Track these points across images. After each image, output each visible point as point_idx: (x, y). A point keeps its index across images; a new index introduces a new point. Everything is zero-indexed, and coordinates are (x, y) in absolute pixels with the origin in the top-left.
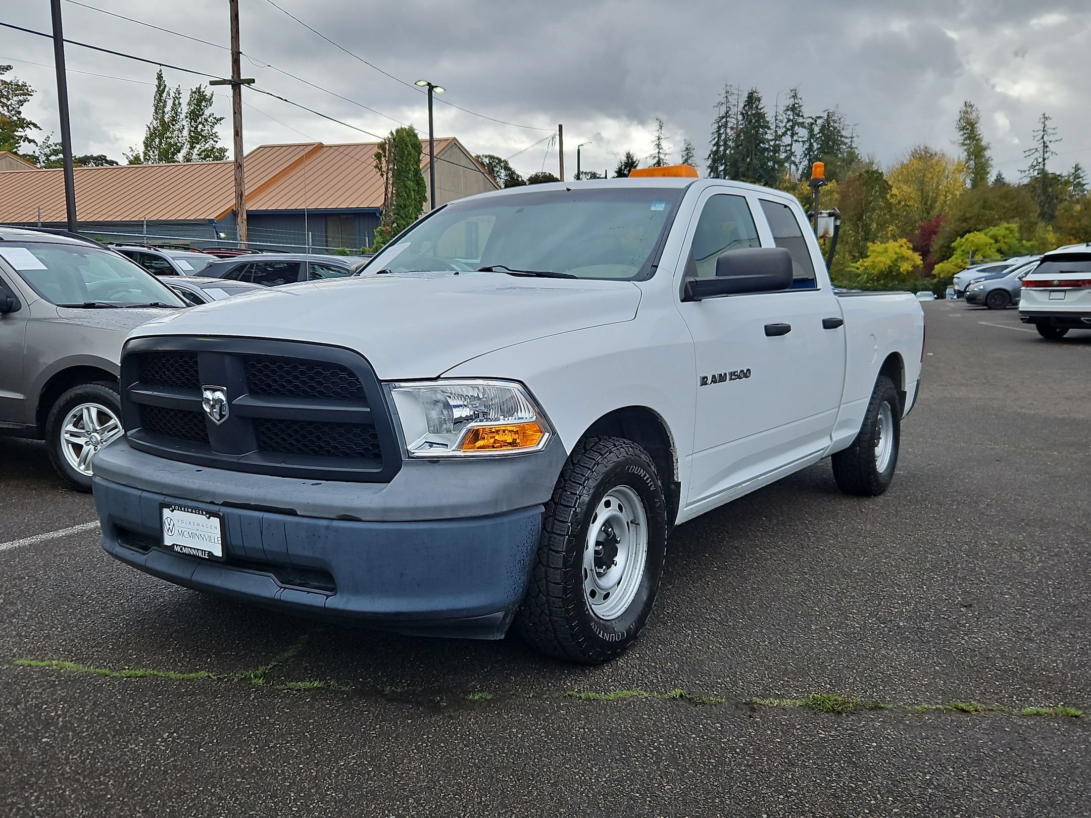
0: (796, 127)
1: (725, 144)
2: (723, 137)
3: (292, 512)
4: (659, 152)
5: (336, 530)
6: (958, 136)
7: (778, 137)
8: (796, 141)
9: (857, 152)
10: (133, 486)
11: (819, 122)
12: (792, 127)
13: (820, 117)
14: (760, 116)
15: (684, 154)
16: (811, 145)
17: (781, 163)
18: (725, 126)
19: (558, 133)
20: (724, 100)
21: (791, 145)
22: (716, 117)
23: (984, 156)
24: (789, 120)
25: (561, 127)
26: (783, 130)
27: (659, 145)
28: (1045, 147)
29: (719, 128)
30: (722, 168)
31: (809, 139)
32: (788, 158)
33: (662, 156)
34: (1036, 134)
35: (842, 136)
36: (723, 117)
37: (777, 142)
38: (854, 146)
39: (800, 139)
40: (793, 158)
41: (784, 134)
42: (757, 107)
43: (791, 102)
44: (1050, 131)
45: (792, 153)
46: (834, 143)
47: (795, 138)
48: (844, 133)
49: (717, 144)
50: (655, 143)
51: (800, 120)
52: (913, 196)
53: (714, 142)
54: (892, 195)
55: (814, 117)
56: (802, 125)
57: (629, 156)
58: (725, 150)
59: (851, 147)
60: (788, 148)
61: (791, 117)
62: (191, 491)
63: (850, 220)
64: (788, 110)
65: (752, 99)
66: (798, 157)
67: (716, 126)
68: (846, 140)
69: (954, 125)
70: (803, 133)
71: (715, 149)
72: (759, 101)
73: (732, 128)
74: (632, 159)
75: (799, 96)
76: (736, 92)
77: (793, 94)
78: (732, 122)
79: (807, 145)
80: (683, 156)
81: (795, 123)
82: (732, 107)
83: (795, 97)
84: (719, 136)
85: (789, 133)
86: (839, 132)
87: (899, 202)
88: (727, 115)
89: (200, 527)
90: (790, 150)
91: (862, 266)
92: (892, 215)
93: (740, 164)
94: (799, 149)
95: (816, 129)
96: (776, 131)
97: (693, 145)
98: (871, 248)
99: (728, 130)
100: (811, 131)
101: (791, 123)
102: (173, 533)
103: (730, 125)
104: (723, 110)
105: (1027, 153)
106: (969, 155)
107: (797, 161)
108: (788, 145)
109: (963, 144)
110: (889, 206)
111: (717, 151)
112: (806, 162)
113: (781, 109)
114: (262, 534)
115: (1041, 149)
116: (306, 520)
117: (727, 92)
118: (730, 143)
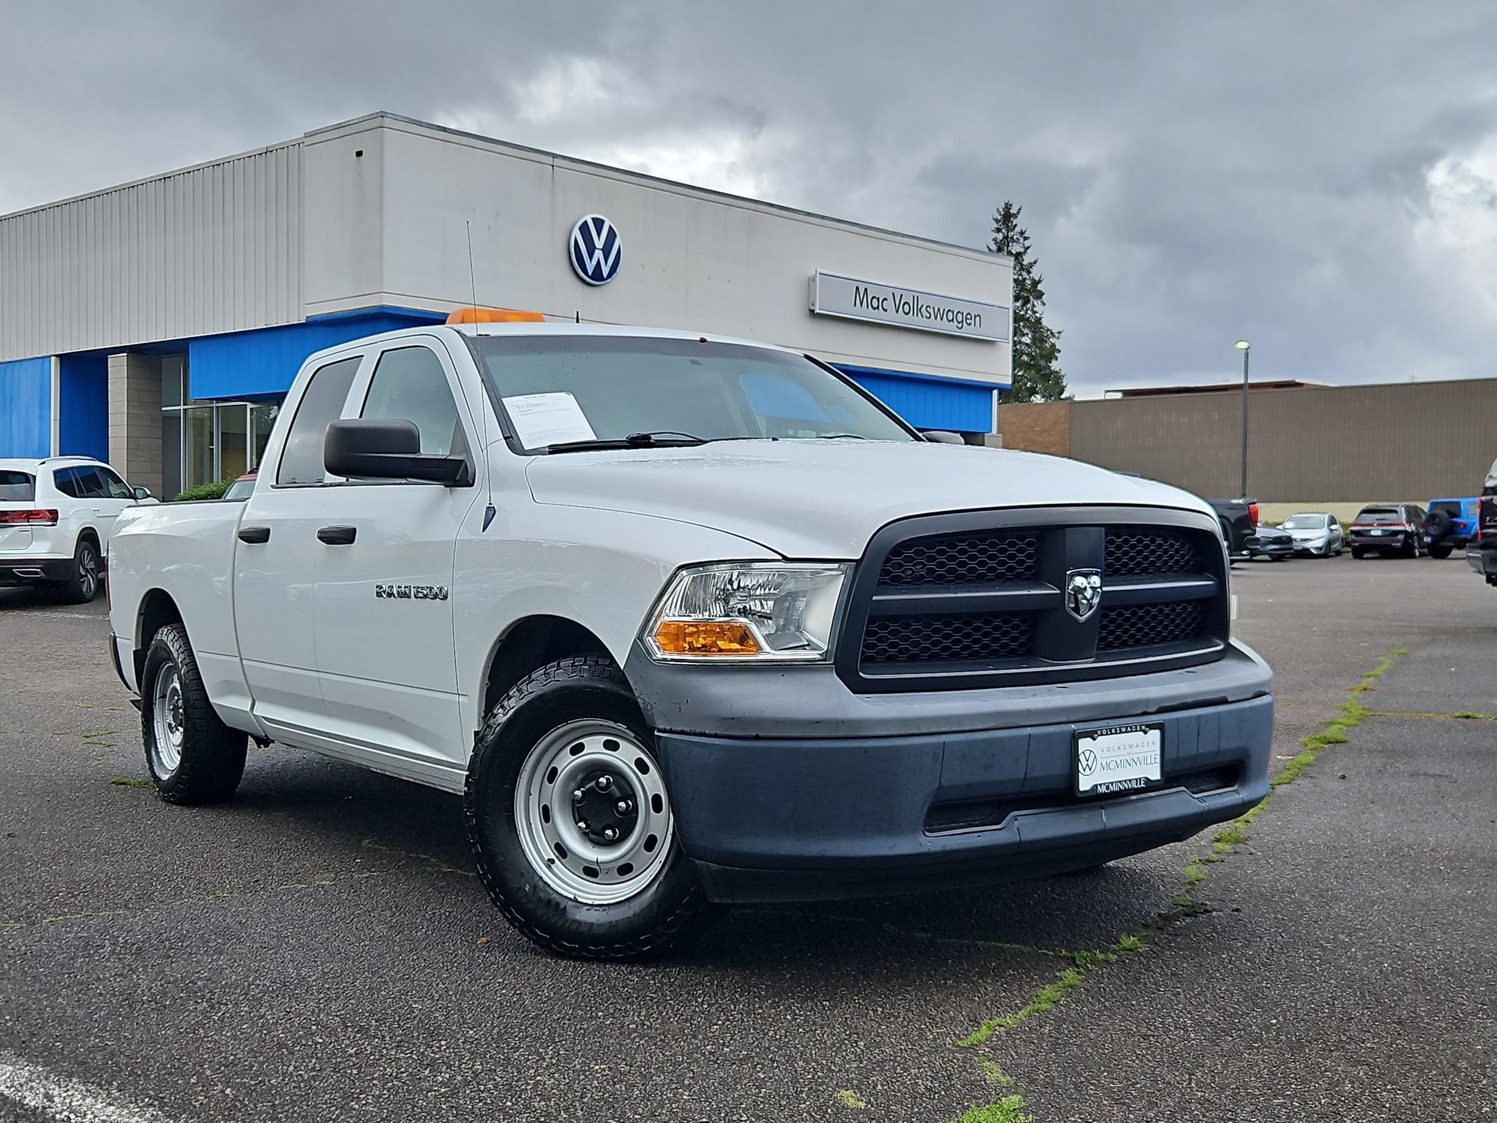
3: (1223, 701)
102: (1092, 770)
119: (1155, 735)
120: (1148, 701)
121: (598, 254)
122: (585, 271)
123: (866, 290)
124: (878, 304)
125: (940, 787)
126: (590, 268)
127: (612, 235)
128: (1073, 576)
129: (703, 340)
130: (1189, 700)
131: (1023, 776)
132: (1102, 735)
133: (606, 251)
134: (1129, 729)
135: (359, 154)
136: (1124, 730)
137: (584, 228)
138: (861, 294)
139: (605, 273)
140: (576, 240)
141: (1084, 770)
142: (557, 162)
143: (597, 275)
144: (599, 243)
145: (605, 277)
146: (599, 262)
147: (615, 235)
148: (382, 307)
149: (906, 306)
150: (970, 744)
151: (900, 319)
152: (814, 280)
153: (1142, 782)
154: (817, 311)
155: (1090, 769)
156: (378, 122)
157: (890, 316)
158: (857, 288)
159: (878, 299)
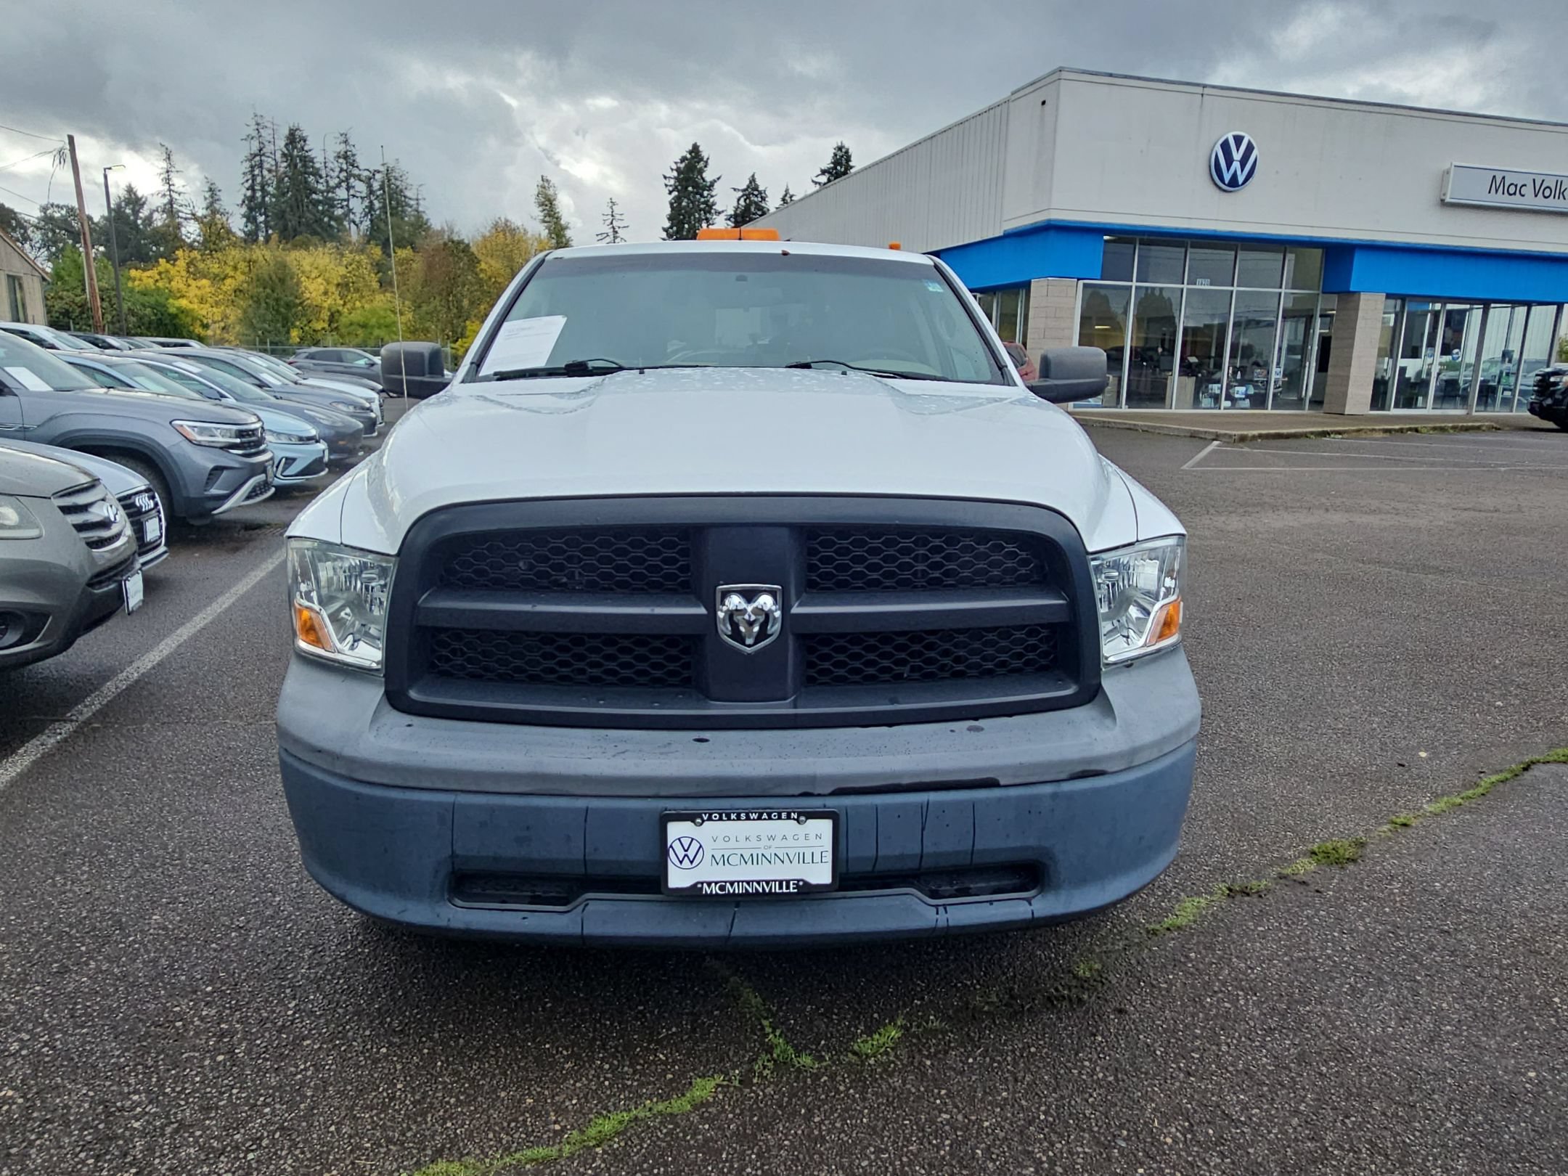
0: (352, 180)
1: (263, 189)
2: (259, 179)
3: (991, 784)
4: (170, 190)
5: (1070, 796)
6: (538, 213)
7: (331, 189)
8: (354, 196)
9: (425, 217)
10: (556, 792)
11: (378, 176)
12: (347, 179)
13: (379, 172)
14: (307, 160)
15: (207, 195)
16: (371, 202)
17: (339, 220)
18: (261, 166)
19: (68, 147)
20: (255, 134)
21: (348, 200)
22: (245, 153)
23: (564, 236)
24: (342, 170)
25: (71, 139)
26: (337, 181)
27: (168, 181)
28: (616, 232)
29: (252, 167)
30: (261, 219)
31: (368, 196)
32: (346, 215)
33: (175, 196)
34: (605, 218)
35: (405, 197)
36: (256, 155)
37: (330, 195)
38: (421, 209)
39: (358, 194)
40: (352, 216)
41: (338, 186)
42: (302, 149)
43: (342, 148)
44: (618, 217)
45: (350, 210)
46: (398, 203)
47: (352, 192)
48: (408, 193)
49: (252, 188)
50: (162, 176)
51: (356, 172)
52: (502, 272)
53: (247, 185)
54: (481, 270)
55: (371, 169)
56: (359, 178)
57: (130, 190)
58: (263, 197)
59: (417, 211)
60: (345, 203)
61: (344, 167)
62: (750, 782)
63: (440, 294)
64: (339, 157)
65: (294, 139)
66: (358, 215)
67: (247, 164)
68: (412, 202)
69: (533, 199)
70: (361, 187)
71: (249, 193)
72: (305, 141)
73: (270, 171)
74: (135, 194)
75: (351, 142)
76: (269, 125)
77: (343, 139)
78: (268, 163)
79: (366, 203)
80: (206, 199)
81: (350, 175)
82: (266, 143)
83: (346, 142)
84: (254, 179)
85: (344, 185)
86: (401, 191)
87: (490, 278)
88: (260, 153)
89: (778, 842)
90: (347, 206)
91: (462, 346)
92: (483, 292)
93: (288, 216)
94: (358, 206)
95: (376, 185)
96: (327, 182)
97: (219, 185)
98: (469, 328)
99: (265, 173)
100: (370, 186)
101: (344, 174)
102: (694, 864)
103: (266, 166)
104: (255, 146)
105: (600, 237)
106: (550, 233)
107: (357, 220)
108: (345, 200)
109: (544, 222)
110: (480, 282)
111: (252, 198)
112: (368, 222)
113: (331, 156)
114: (923, 829)
115: (611, 234)
116: (1013, 792)
117: (258, 124)
118: (270, 189)
119: (825, 826)
120: (813, 779)
121: (1236, 165)
122: (1222, 179)
123: (1504, 178)
124: (1518, 190)
125: (453, 855)
126: (1227, 177)
127: (1250, 148)
128: (726, 594)
129: (785, 254)
130: (905, 781)
131: (582, 857)
132: (710, 819)
133: (1243, 162)
134: (765, 816)
135: (1044, 103)
136: (755, 816)
137: (1225, 146)
138: (1497, 184)
139: (1241, 179)
140: (1217, 156)
141: (681, 862)
142: (1207, 91)
143: (1234, 183)
144: (1237, 156)
145: (1240, 182)
146: (1236, 171)
147: (1253, 148)
148: (1049, 220)
149: (1548, 190)
150: (492, 809)
151: (1540, 203)
152: (1448, 173)
153: (791, 886)
154: (1448, 200)
155: (692, 862)
156: (1055, 77)
157: (1529, 201)
158: (1494, 177)
159: (1516, 186)
